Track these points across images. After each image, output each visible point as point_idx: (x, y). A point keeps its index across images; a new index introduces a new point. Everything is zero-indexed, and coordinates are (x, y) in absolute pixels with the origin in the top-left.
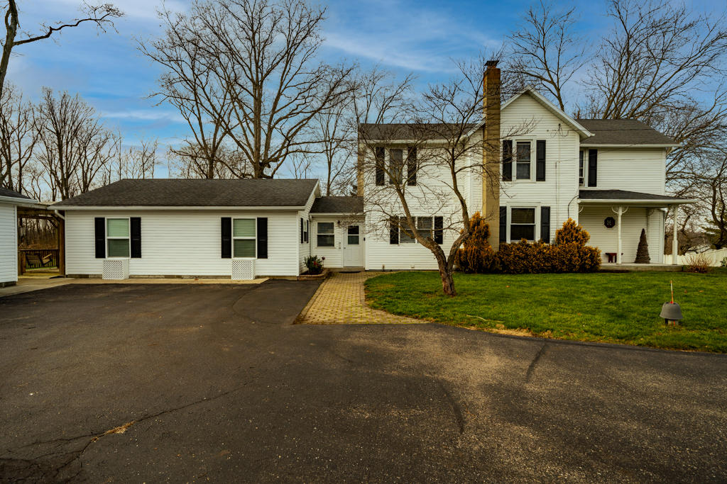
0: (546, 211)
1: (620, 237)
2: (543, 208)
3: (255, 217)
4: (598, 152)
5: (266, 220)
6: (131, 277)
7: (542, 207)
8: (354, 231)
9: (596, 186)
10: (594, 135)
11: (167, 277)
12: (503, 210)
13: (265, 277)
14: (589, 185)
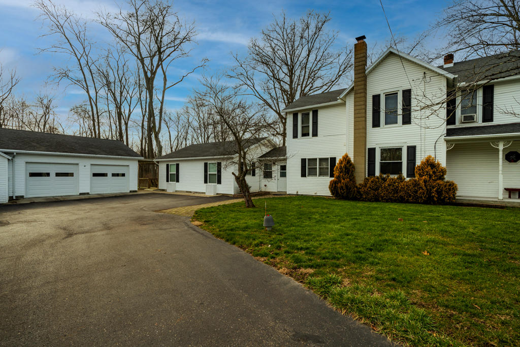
0: (412, 150)
1: (500, 172)
2: (409, 148)
3: (216, 162)
4: (495, 87)
5: (221, 163)
6: (176, 191)
7: (408, 146)
8: (284, 168)
9: (492, 121)
10: (457, 76)
11: (187, 192)
12: (372, 151)
13: (220, 194)
14: (484, 121)
